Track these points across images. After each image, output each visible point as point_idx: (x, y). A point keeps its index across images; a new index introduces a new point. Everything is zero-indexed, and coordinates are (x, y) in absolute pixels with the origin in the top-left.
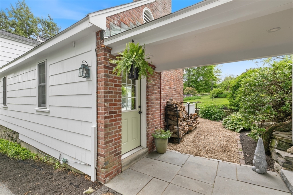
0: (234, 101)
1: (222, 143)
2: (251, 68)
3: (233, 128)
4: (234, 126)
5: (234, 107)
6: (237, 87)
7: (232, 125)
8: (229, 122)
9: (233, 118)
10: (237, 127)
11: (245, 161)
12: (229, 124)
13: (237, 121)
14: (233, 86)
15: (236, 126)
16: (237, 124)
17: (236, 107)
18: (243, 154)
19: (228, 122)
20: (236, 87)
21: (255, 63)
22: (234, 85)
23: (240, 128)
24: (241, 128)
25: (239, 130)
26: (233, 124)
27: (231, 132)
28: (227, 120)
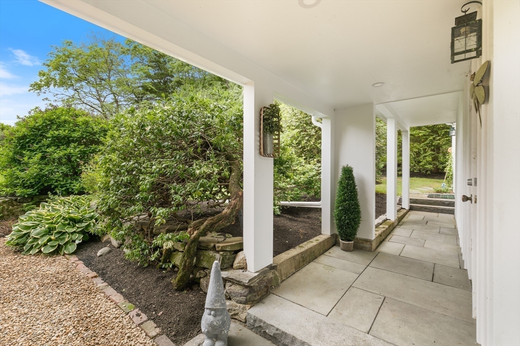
0: (22, 174)
1: (59, 312)
2: (37, 106)
3: (52, 247)
4: (56, 240)
5: (24, 190)
6: (29, 141)
7: (50, 240)
8: (38, 234)
9: (49, 220)
10: (67, 240)
11: (167, 335)
12: (35, 239)
13: (64, 225)
14: (16, 136)
15: (64, 239)
16: (64, 233)
17: (28, 190)
18: (144, 317)
19: (33, 233)
20: (27, 140)
21: (43, 100)
22: (20, 134)
23: (74, 241)
24: (77, 242)
25: (72, 248)
26: (53, 237)
27: (50, 259)
28: (28, 228)
